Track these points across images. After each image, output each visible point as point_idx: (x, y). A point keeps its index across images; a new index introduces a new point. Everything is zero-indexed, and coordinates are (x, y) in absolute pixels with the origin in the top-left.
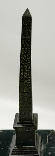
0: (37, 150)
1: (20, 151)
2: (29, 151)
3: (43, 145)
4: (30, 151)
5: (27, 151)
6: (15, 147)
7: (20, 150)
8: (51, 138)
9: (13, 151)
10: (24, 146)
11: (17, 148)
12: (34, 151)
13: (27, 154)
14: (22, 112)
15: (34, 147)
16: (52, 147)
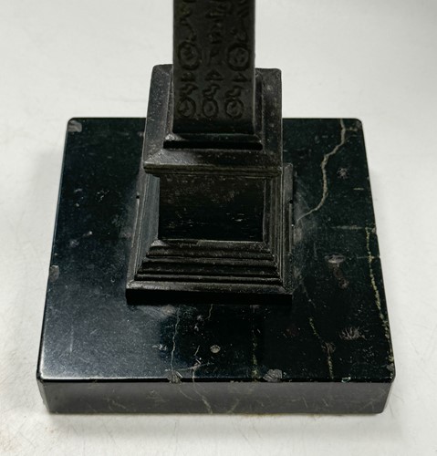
0: (271, 259)
1: (182, 265)
2: (229, 266)
3: (299, 211)
4: (235, 266)
5: (219, 266)
6: (158, 243)
7: (182, 260)
8: (343, 172)
9: (145, 265)
10: (201, 242)
11: (165, 248)
12: (256, 262)
13: (220, 278)
14: (195, 88)
15: (255, 243)
16: (347, 223)
